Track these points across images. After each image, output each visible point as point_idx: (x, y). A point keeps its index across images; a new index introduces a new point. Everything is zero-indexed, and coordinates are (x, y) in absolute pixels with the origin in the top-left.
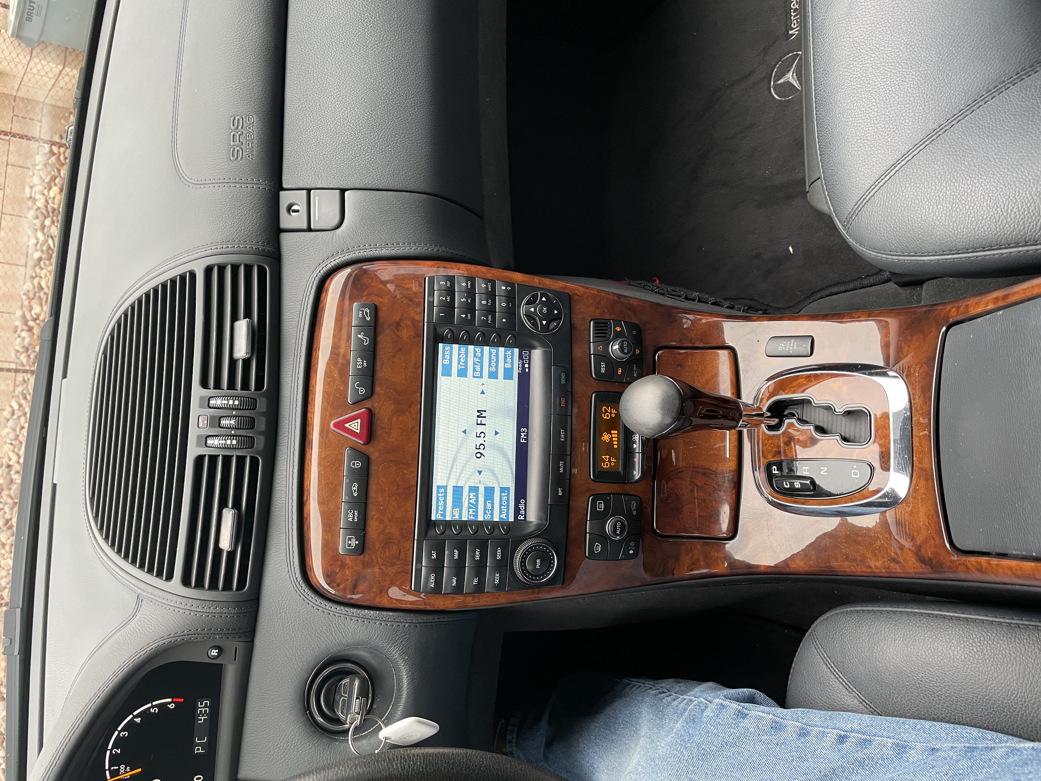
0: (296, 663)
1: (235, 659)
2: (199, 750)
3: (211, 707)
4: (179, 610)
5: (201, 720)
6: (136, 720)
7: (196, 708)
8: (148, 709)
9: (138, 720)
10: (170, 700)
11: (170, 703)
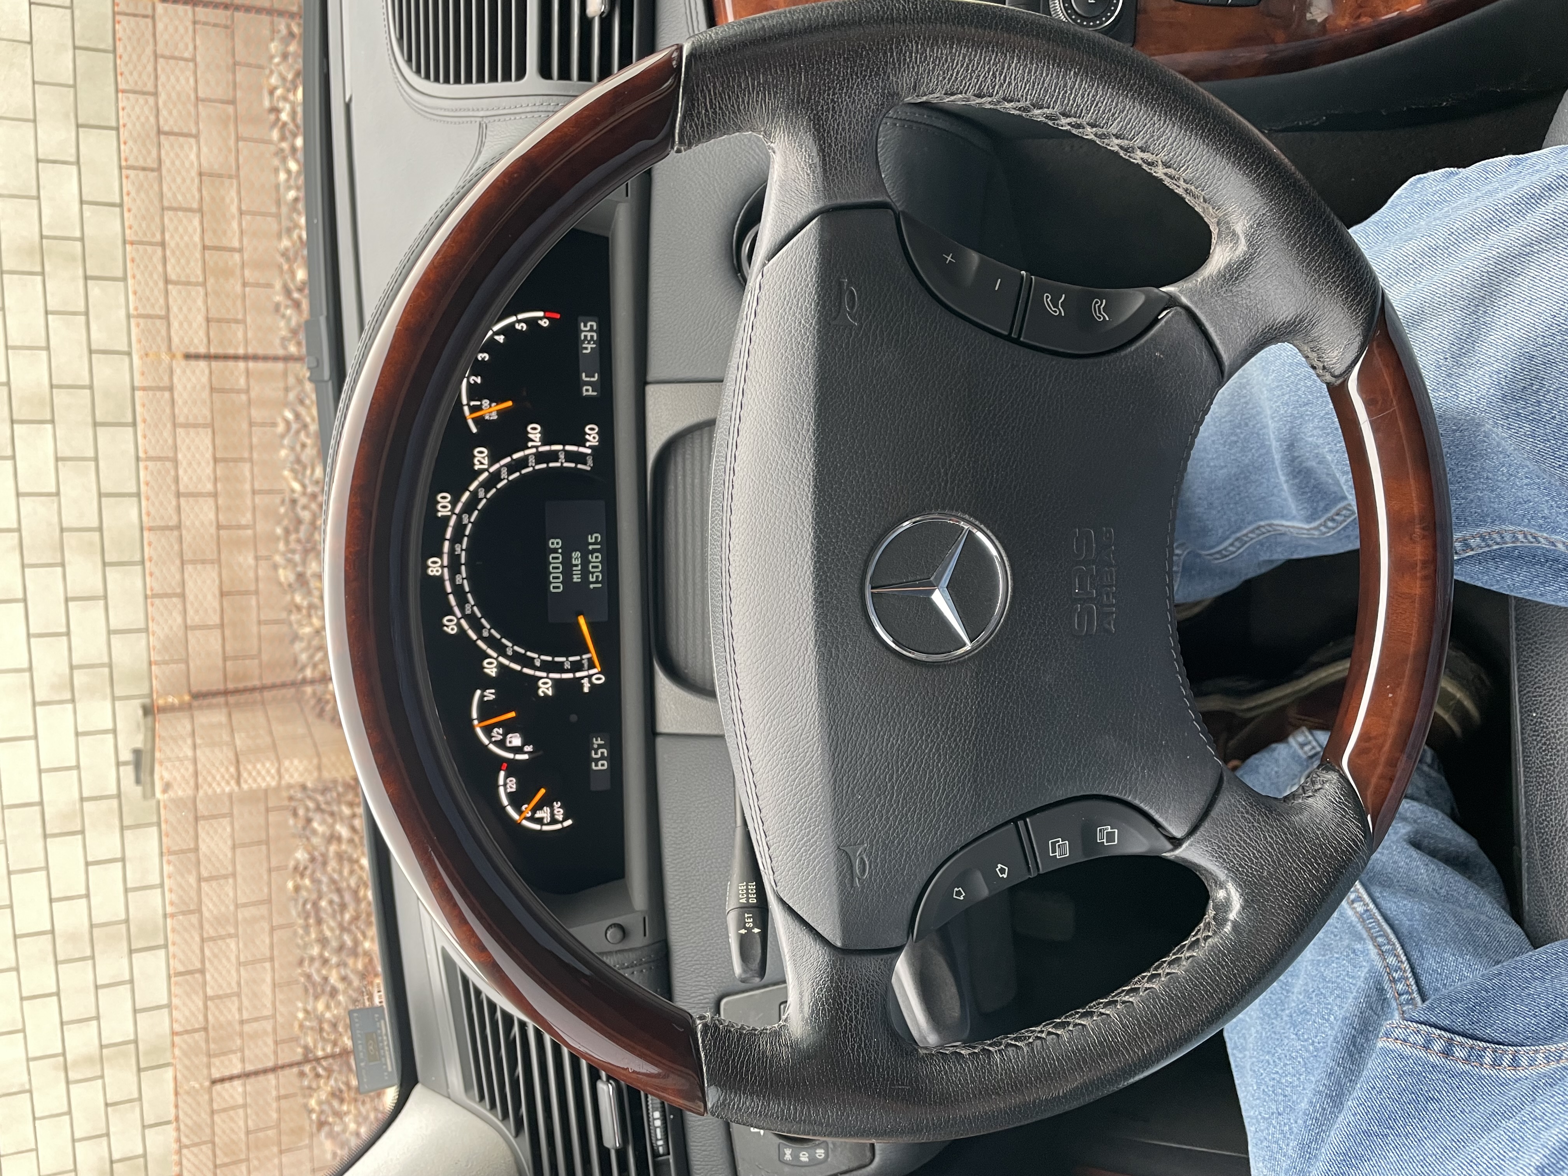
0: (715, 196)
1: (627, 195)
2: (588, 391)
3: (599, 331)
4: (540, 114)
5: (586, 348)
6: (497, 337)
7: (578, 331)
8: (512, 325)
9: (501, 339)
10: (541, 314)
11: (541, 318)
